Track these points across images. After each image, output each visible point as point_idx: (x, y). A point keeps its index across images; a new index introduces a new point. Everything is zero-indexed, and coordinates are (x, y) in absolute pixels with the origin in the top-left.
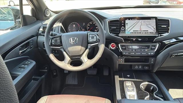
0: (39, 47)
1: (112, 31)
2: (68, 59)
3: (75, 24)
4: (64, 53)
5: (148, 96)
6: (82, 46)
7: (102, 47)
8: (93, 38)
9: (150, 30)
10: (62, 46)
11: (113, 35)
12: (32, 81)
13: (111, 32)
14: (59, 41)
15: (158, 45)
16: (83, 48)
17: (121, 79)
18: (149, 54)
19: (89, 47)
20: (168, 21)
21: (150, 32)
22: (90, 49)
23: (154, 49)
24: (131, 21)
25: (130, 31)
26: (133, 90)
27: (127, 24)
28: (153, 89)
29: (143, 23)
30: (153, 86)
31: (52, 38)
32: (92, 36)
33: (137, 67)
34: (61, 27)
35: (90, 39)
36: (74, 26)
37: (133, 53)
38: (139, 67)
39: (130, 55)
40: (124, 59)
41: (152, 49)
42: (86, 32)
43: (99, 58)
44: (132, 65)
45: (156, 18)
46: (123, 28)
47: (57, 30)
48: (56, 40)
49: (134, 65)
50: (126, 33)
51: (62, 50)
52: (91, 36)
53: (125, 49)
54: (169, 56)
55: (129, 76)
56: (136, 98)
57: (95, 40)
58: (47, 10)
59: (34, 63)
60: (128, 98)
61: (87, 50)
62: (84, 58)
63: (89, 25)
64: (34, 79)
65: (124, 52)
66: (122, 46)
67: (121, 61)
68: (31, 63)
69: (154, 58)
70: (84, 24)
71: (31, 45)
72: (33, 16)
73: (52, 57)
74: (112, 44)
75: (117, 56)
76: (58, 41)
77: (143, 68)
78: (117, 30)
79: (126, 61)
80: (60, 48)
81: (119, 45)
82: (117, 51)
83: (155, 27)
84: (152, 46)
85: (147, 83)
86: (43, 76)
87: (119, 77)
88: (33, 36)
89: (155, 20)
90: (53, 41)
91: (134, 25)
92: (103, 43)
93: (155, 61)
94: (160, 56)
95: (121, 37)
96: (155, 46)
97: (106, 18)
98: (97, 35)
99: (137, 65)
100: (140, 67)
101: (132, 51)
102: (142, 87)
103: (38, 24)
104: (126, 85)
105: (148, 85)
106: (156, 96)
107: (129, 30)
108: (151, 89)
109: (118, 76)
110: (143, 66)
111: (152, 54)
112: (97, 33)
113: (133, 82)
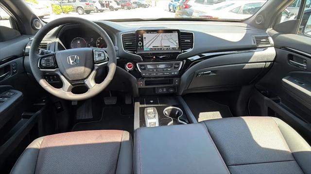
0: (28, 72)
1: (126, 47)
2: (67, 84)
3: (79, 39)
4: (62, 77)
5: (172, 122)
6: (85, 66)
7: (112, 67)
8: (99, 55)
9: (172, 46)
10: (57, 67)
11: (128, 52)
12: (22, 119)
13: (126, 49)
14: (52, 61)
15: (181, 63)
16: (88, 70)
17: (143, 106)
18: (173, 73)
19: (96, 68)
20: (192, 34)
21: (173, 48)
22: (97, 70)
23: (178, 67)
24: (149, 34)
25: (149, 46)
26: (155, 116)
27: (145, 38)
28: (178, 113)
29: (163, 37)
30: (178, 110)
31: (42, 58)
32: (100, 54)
33: (160, 91)
34: (59, 43)
35: (96, 57)
36: (79, 42)
37: (155, 74)
38: (163, 90)
39: (152, 76)
40: (144, 82)
41: (175, 68)
42: (90, 49)
43: (110, 81)
44: (155, 88)
45: (178, 31)
46: (140, 44)
47: (52, 48)
48: (48, 60)
49: (157, 88)
50: (145, 50)
51: (59, 74)
52: (97, 53)
53: (145, 69)
54: (194, 75)
55: (152, 101)
56: (157, 125)
57: (103, 58)
58: (37, 21)
59: (19, 94)
60: (148, 126)
61: (94, 72)
62: (91, 82)
63: (99, 41)
64: (25, 117)
65: (143, 73)
66: (141, 66)
67: (141, 84)
68: (15, 94)
69: (178, 79)
70: (92, 40)
71: (14, 69)
72: (13, 28)
73: (43, 83)
74: (128, 64)
75: (136, 79)
76: (50, 62)
77: (168, 91)
78: (135, 46)
79: (147, 83)
80: (55, 71)
81: (137, 65)
82: (135, 72)
83: (177, 42)
84: (175, 64)
85: (171, 107)
86: (39, 112)
87: (141, 104)
88: (15, 57)
89: (177, 34)
90: (43, 61)
91: (154, 39)
92: (114, 62)
93: (180, 81)
94: (185, 75)
95: (138, 54)
96: (178, 64)
97: (120, 31)
98: (105, 51)
99: (160, 88)
100: (165, 90)
101: (153, 71)
102: (166, 112)
103: (23, 39)
104: (147, 112)
105: (173, 109)
106: (180, 121)
107: (147, 45)
108: (176, 113)
109: (139, 103)
110: (168, 88)
111: (176, 73)
112: (105, 49)
113: (155, 108)
